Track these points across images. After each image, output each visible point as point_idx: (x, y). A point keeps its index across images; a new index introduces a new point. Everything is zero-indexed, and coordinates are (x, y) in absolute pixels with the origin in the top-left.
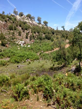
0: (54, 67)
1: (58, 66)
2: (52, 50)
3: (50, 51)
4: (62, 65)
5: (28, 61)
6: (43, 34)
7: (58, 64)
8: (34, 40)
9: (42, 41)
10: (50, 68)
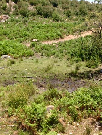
0: (79, 71)
1: (88, 69)
2: (58, 39)
3: (54, 40)
4: (97, 69)
5: (5, 58)
6: (29, 6)
7: (87, 66)
8: (7, 16)
9: (29, 19)
10: (70, 74)
